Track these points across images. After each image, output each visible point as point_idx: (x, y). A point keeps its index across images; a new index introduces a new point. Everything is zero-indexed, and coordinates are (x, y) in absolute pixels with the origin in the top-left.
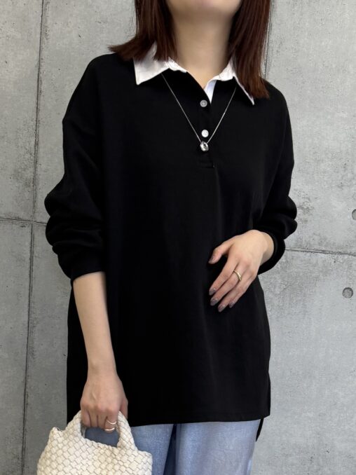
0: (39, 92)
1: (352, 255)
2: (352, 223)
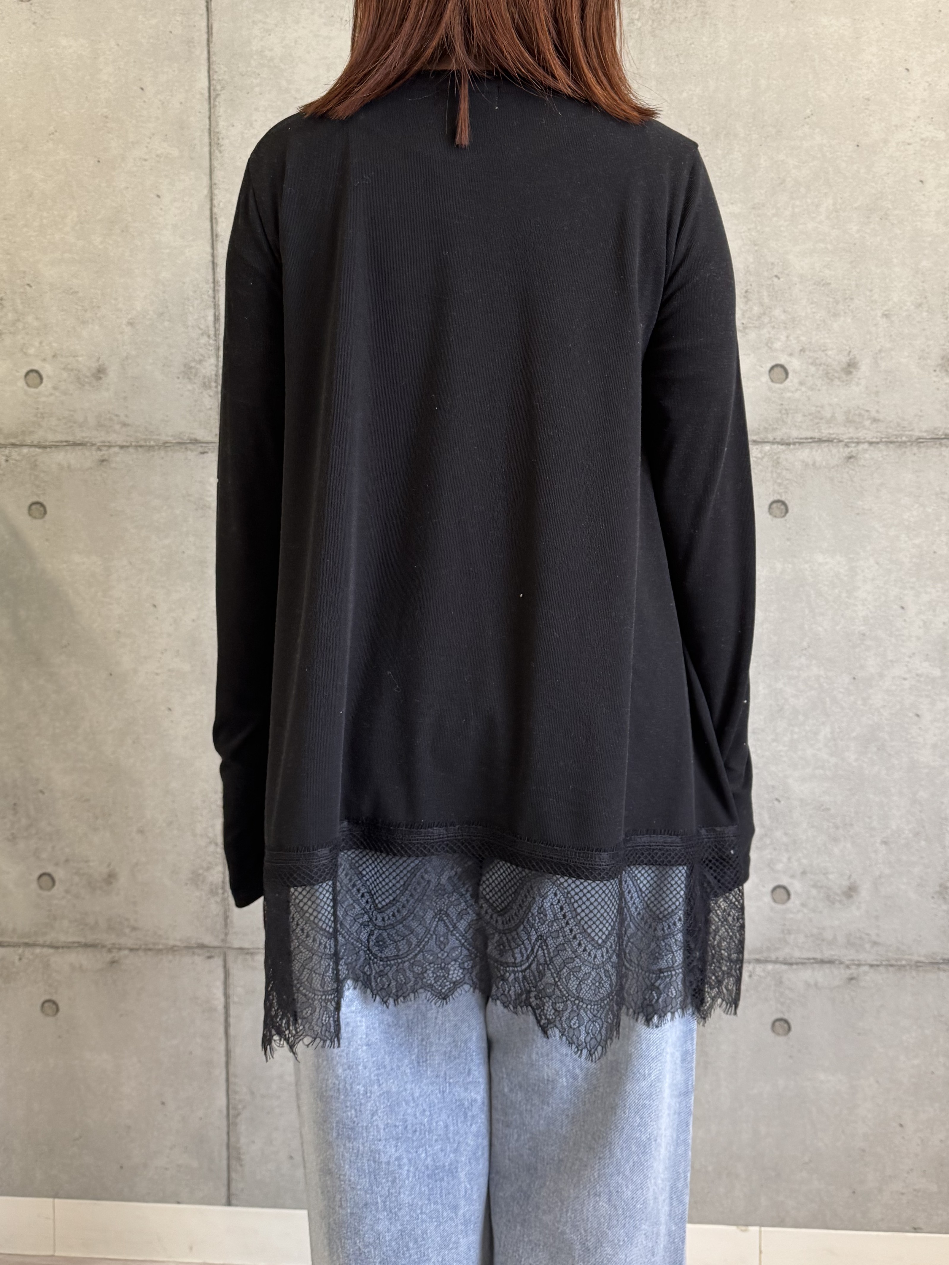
1: (778, 443)
2: (770, 389)
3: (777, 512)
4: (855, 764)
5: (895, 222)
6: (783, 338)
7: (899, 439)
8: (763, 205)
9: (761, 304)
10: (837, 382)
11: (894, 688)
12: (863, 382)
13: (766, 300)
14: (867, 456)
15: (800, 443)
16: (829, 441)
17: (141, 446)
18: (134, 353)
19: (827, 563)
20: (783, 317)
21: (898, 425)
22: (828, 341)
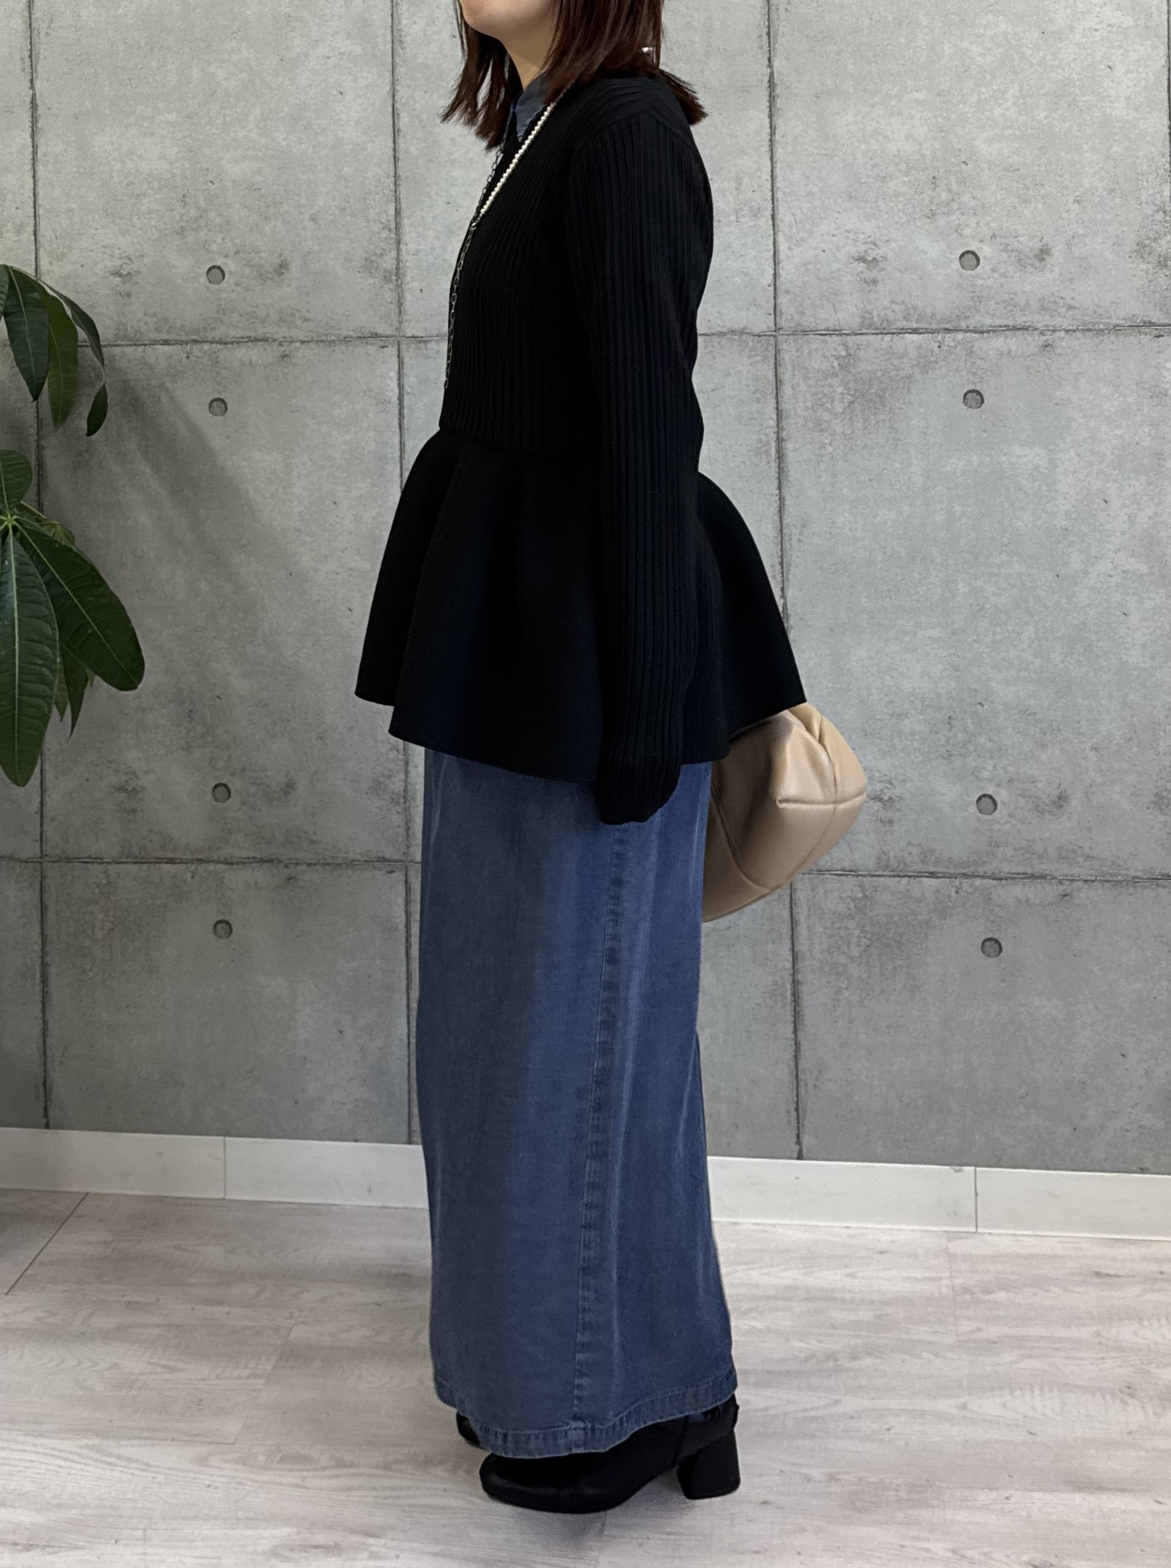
0: (396, 132)
1: (971, 331)
2: (961, 276)
3: (973, 403)
4: (1061, 666)
5: (1084, 108)
6: (973, 225)
7: (1096, 327)
8: (949, 92)
9: (950, 191)
10: (1029, 269)
11: (1099, 586)
12: (1057, 269)
13: (955, 187)
14: (1063, 344)
15: (994, 331)
16: (1025, 329)
17: (322, 341)
18: (316, 248)
19: (1026, 455)
20: (973, 203)
21: (1095, 312)
22: (1020, 227)
